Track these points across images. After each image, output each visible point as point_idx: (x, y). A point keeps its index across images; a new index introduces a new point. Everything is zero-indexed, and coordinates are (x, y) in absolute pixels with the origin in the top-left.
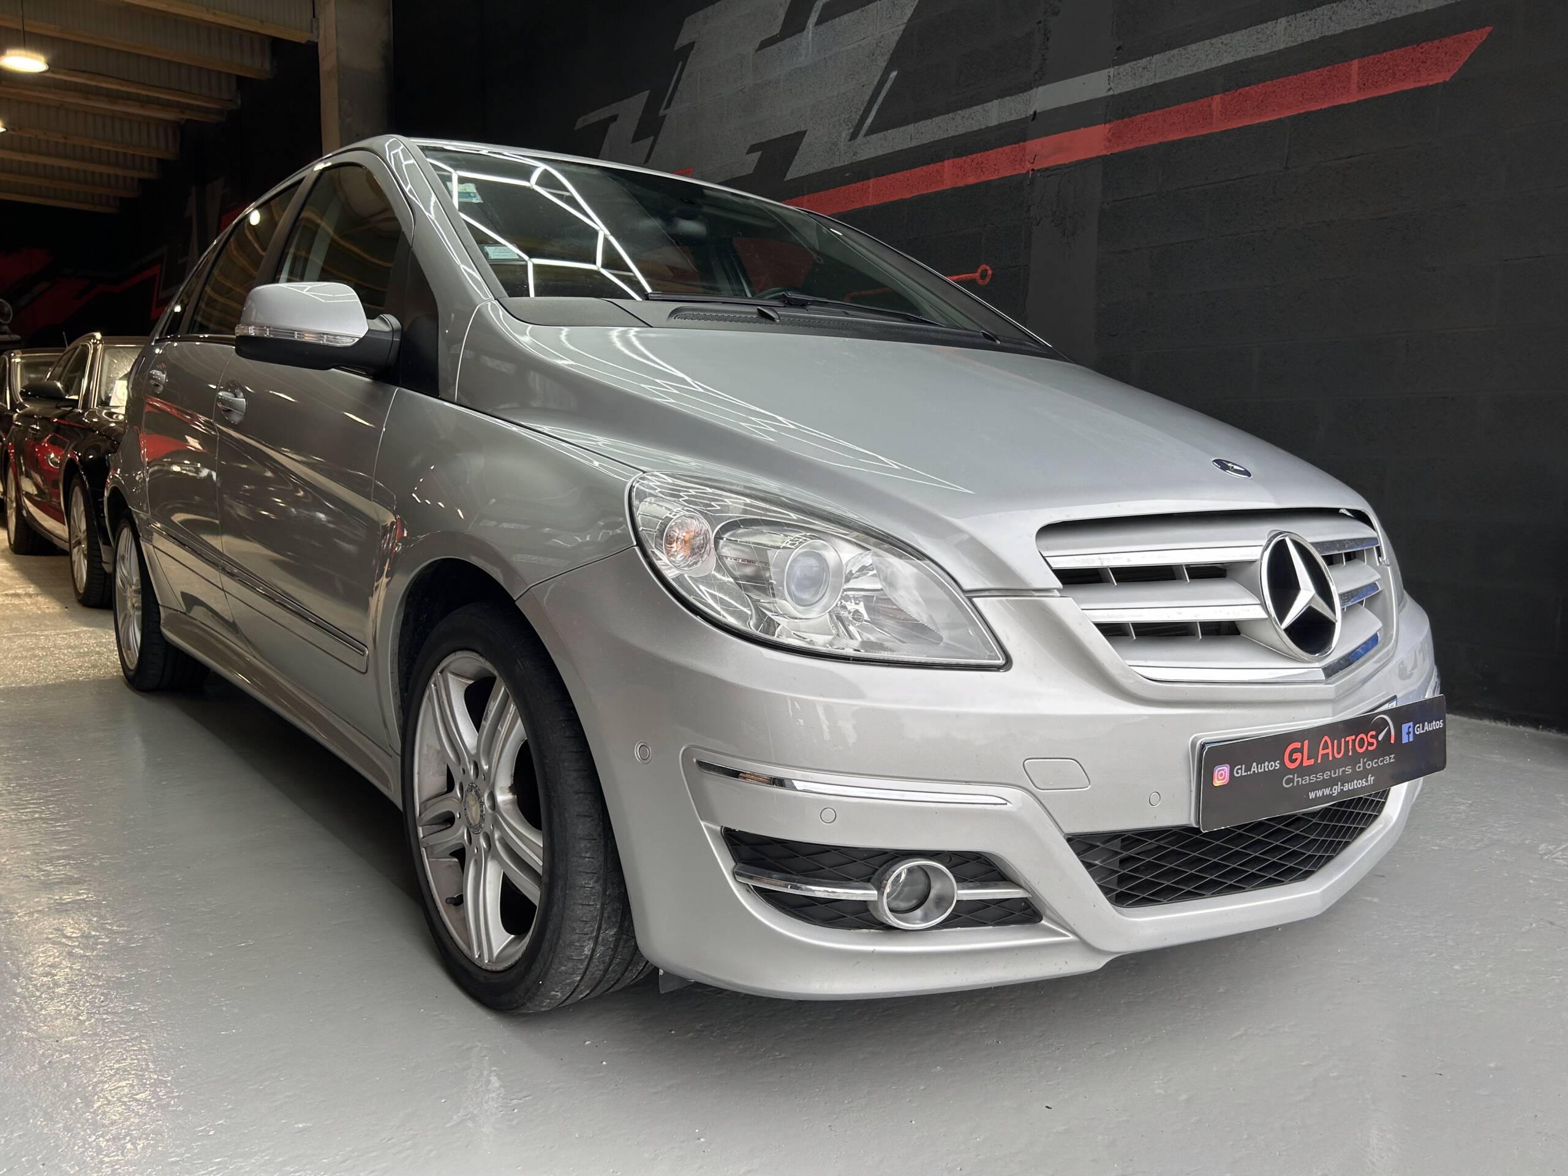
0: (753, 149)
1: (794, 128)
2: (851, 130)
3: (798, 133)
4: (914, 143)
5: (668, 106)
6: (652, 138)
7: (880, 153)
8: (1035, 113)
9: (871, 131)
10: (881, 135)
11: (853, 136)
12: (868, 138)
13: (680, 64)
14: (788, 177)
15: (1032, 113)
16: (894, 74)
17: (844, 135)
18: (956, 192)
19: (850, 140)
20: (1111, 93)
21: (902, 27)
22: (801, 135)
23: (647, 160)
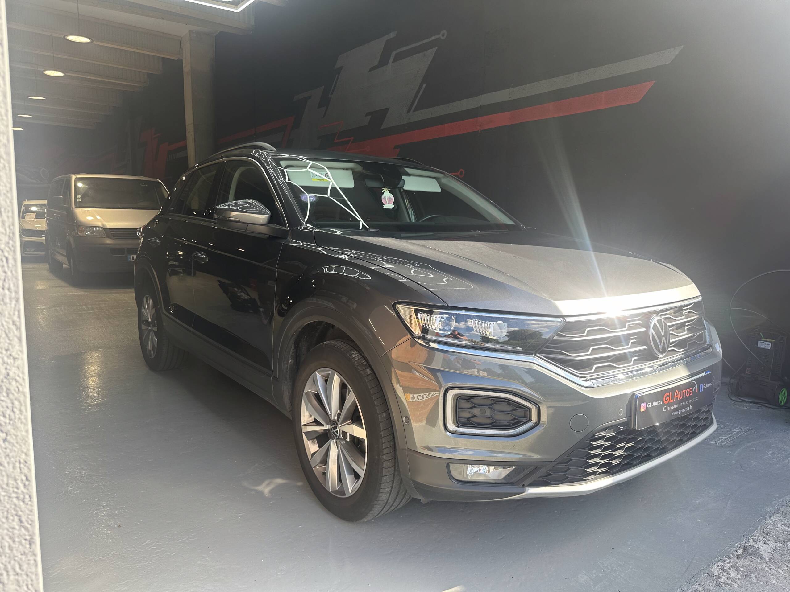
0: (367, 114)
1: (384, 106)
2: (408, 109)
3: (386, 108)
4: (433, 116)
5: (332, 94)
6: (326, 107)
7: (419, 119)
8: (481, 105)
9: (416, 110)
10: (419, 111)
11: (408, 111)
12: (414, 112)
13: (337, 75)
14: (382, 127)
15: (480, 105)
16: (424, 86)
17: (404, 111)
18: (450, 137)
19: (407, 113)
20: (511, 99)
21: (428, 66)
22: (387, 109)
23: (324, 117)
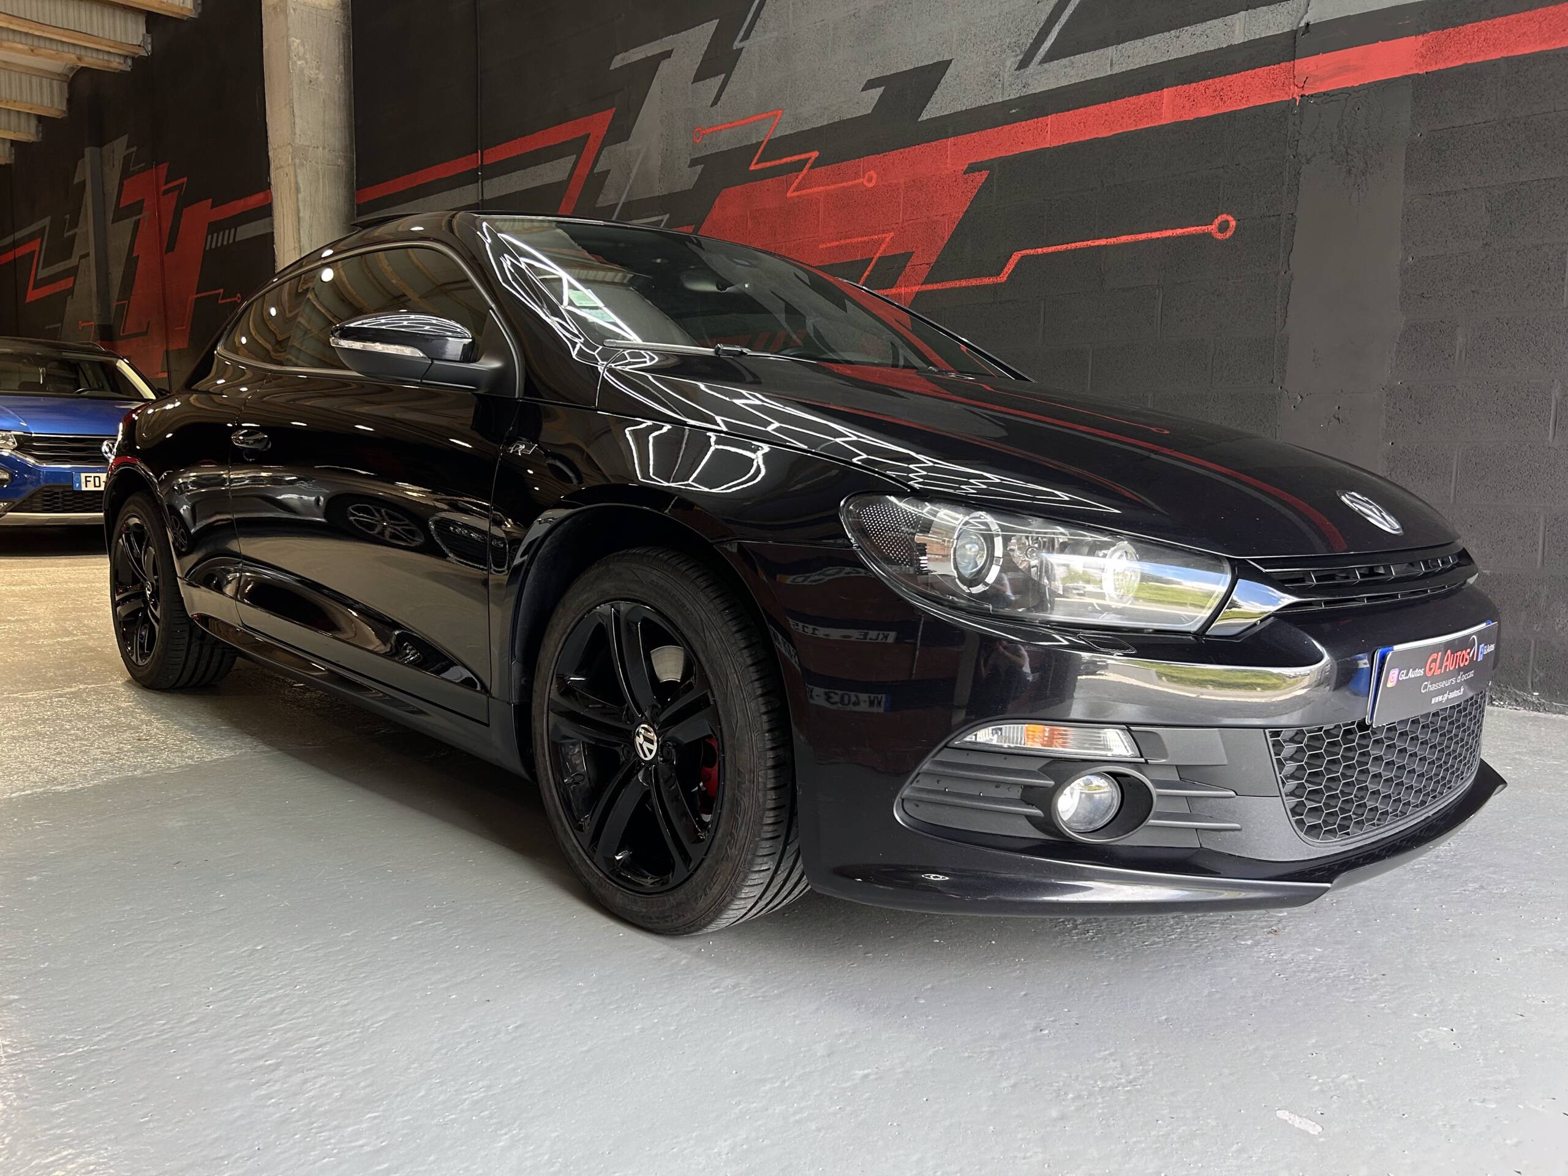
0: (871, 85)
1: (932, 58)
2: (1020, 57)
3: (939, 63)
4: (1117, 70)
5: (746, 37)
6: (723, 76)
7: (1064, 82)
8: (1308, 24)
9: (1050, 57)
10: (1065, 61)
11: (1023, 64)
12: (1046, 65)
14: (924, 116)
15: (1302, 24)
17: (1008, 64)
18: (1179, 128)
19: (1019, 68)
22: (944, 65)
23: (715, 103)
